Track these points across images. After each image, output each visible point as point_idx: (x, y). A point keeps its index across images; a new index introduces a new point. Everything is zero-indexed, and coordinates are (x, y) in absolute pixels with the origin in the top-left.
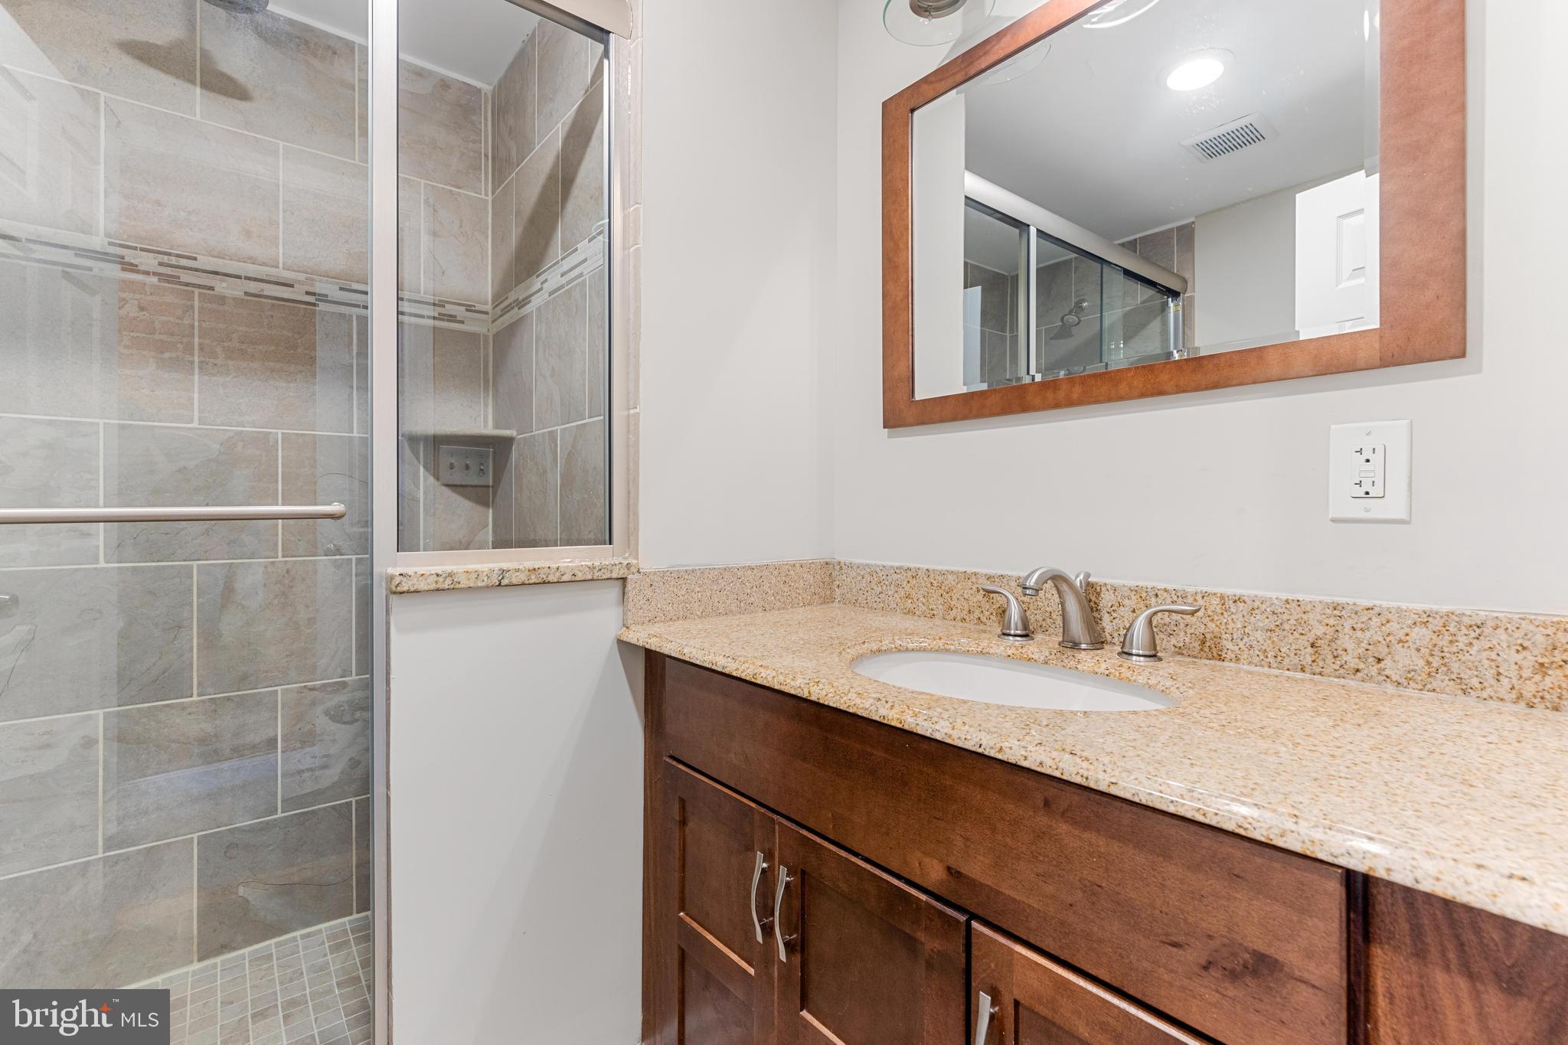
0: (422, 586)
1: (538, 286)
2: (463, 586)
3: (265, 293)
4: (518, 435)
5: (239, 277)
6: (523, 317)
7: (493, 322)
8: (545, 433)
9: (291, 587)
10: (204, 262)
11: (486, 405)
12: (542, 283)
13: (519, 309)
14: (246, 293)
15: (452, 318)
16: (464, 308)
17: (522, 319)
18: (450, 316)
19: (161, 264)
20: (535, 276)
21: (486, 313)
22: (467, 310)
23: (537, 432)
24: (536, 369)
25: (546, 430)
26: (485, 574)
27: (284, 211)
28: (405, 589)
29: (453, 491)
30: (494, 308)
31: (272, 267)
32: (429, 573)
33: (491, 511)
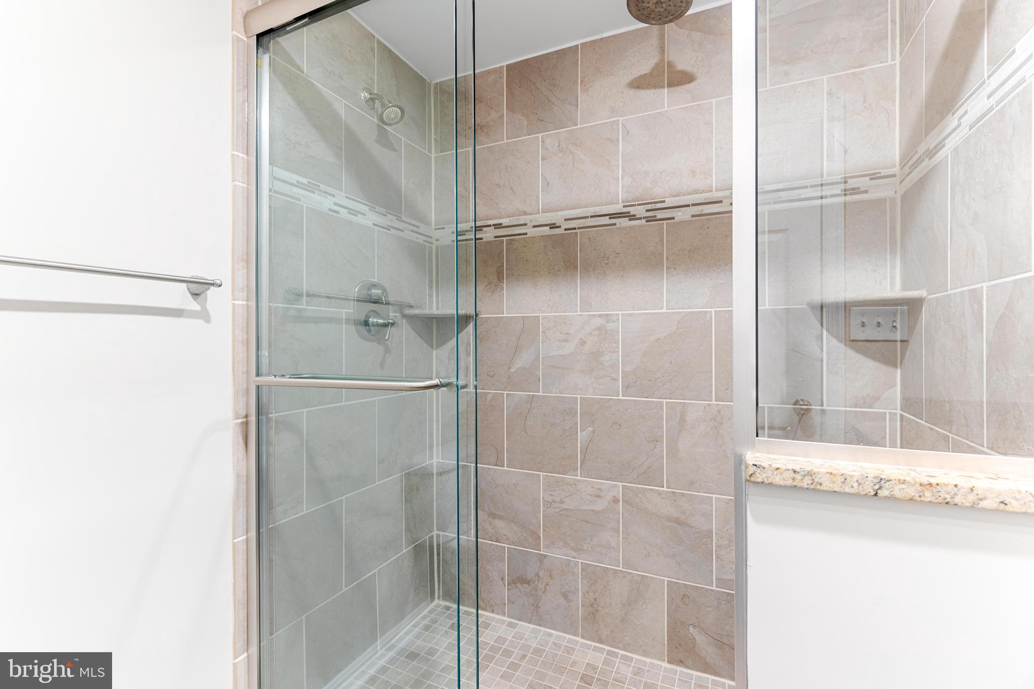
0: (777, 480)
1: (955, 123)
2: (826, 489)
3: (704, 212)
4: (929, 294)
5: (688, 206)
6: (937, 164)
7: (901, 183)
8: (963, 292)
9: (721, 423)
10: (670, 202)
11: (893, 267)
12: (960, 119)
13: (930, 159)
14: (693, 216)
15: (855, 191)
16: (867, 178)
17: (934, 168)
18: (853, 189)
19: (647, 211)
20: (951, 114)
21: (894, 176)
22: (871, 179)
23: (953, 291)
24: (951, 220)
25: (965, 289)
26: (855, 479)
27: (716, 149)
28: (760, 480)
29: (858, 351)
30: (901, 169)
31: (708, 192)
32: (784, 467)
33: (899, 371)
